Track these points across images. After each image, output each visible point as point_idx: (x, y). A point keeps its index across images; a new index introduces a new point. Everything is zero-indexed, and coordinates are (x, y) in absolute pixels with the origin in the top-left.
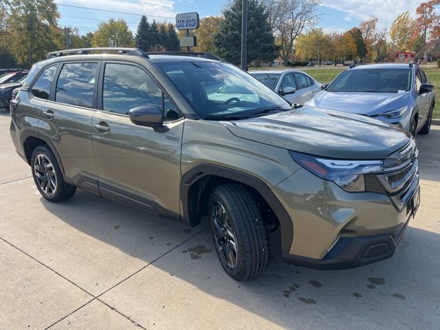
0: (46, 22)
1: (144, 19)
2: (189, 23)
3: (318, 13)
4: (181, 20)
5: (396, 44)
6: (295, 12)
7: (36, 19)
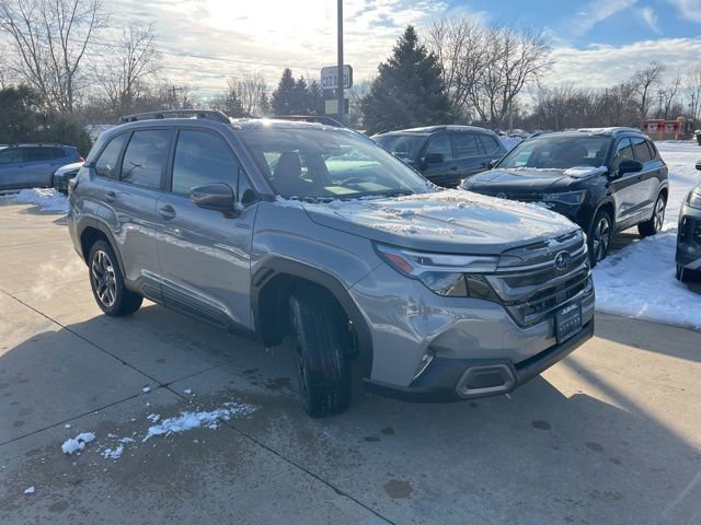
1: (288, 73)
6: (512, 60)
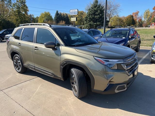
0: (24, 13)
2: (75, 13)
3: (119, 10)
4: (72, 12)
5: (146, 20)
7: (20, 12)
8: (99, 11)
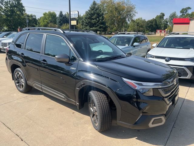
1: (61, 12)
2: (75, 15)
4: (72, 14)
7: (14, 12)
8: (96, 15)
